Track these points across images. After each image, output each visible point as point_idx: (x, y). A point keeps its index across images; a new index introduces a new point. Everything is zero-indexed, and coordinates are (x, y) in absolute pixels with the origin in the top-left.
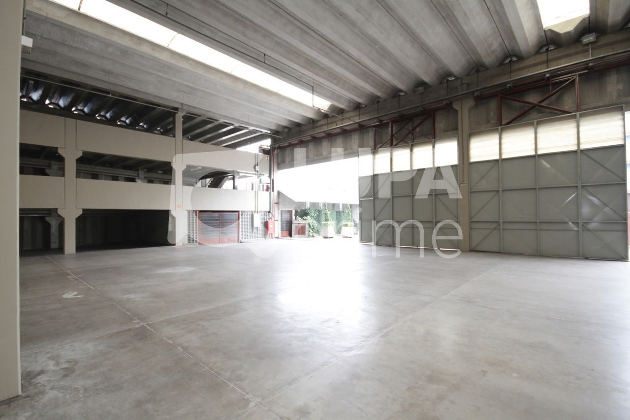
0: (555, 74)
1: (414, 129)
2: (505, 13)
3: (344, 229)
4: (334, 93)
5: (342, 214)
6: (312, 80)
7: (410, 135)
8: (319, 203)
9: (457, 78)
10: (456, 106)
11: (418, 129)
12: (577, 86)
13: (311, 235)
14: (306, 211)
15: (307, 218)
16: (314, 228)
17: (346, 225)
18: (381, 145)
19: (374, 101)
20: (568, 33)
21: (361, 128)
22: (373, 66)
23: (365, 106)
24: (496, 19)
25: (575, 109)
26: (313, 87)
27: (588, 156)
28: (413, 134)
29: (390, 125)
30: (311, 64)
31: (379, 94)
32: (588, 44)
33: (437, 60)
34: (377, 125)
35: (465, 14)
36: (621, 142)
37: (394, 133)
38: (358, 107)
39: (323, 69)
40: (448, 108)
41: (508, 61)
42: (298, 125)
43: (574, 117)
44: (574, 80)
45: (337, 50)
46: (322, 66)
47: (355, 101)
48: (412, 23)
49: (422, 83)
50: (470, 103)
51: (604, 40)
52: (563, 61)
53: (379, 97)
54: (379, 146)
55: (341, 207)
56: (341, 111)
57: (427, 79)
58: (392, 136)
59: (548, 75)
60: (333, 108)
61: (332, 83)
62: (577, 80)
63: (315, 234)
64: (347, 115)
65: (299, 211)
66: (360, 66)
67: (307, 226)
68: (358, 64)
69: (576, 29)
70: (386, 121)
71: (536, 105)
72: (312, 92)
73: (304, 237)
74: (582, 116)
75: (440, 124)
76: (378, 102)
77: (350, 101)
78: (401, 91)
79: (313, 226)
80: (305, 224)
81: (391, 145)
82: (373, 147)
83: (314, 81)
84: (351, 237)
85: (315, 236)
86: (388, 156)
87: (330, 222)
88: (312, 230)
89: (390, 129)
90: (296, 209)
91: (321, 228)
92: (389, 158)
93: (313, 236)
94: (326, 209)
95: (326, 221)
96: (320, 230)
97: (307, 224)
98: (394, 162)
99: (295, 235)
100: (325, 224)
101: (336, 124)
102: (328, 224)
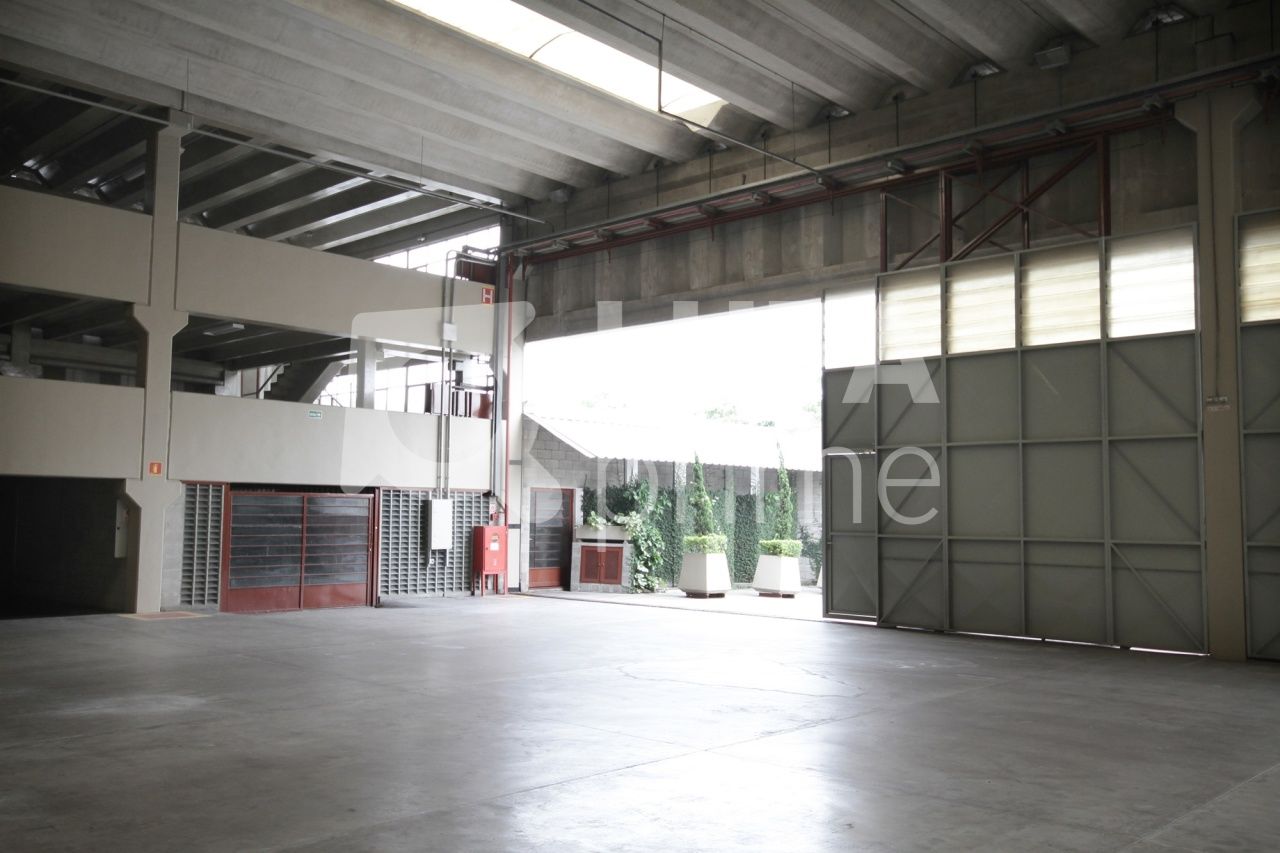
1: (1031, 199)
3: (764, 562)
4: (736, 63)
6: (660, 18)
7: (1018, 220)
8: (673, 465)
9: (1192, 16)
10: (1188, 117)
11: (1045, 201)
13: (643, 583)
14: (626, 494)
15: (627, 519)
16: (652, 559)
17: (774, 551)
18: (906, 255)
19: (885, 94)
21: (836, 193)
23: (852, 114)
26: (660, 42)
28: (1025, 217)
29: (942, 184)
31: (902, 70)
34: (894, 183)
37: (956, 212)
38: (822, 116)
40: (1159, 123)
42: (602, 177)
47: (813, 93)
49: (1059, 35)
53: (900, 82)
54: (899, 259)
55: (756, 480)
56: (761, 131)
58: (950, 222)
60: (729, 118)
61: (730, 28)
63: (656, 582)
64: (784, 145)
67: (628, 550)
70: (926, 169)
72: (656, 58)
73: (615, 592)
75: (1130, 183)
76: (898, 98)
77: (795, 95)
78: (985, 60)
79: (649, 549)
80: (621, 542)
81: (947, 254)
82: (878, 264)
83: (668, 23)
84: (790, 596)
85: (657, 587)
86: (932, 298)
87: (711, 538)
88: (646, 565)
89: (942, 197)
90: (587, 485)
91: (680, 557)
92: (937, 304)
93: (649, 589)
94: (698, 489)
95: (697, 531)
96: (675, 568)
97: (629, 542)
98: (956, 318)
99: (581, 581)
100: (696, 543)
101: (744, 177)
102: (704, 542)
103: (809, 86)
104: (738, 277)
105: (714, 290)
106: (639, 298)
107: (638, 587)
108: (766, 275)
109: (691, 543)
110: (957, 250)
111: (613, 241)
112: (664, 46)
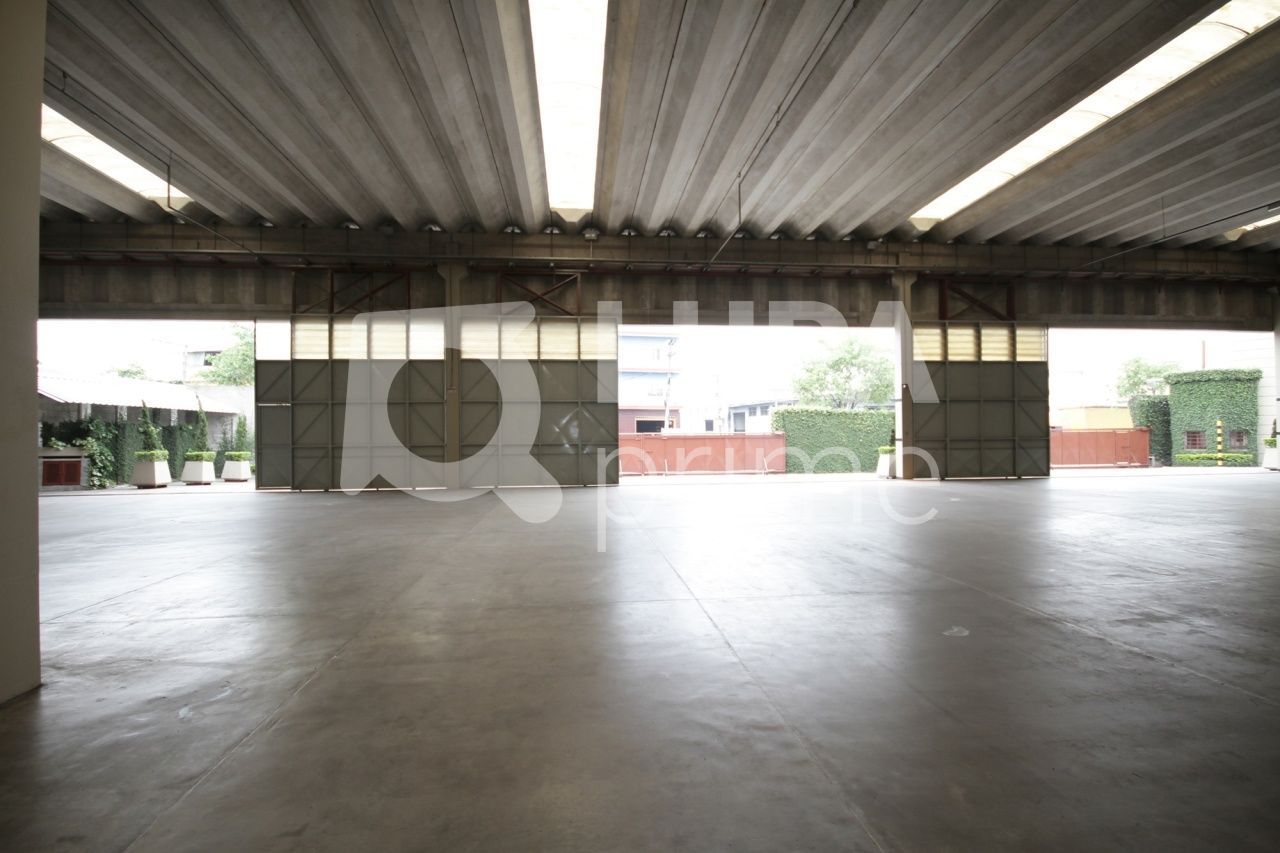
0: (560, 265)
1: (374, 292)
2: (514, 182)
3: (189, 465)
4: (209, 185)
5: (178, 433)
6: (168, 152)
7: (368, 300)
8: (116, 407)
9: (444, 231)
10: (443, 272)
11: (380, 294)
12: (579, 285)
13: (97, 483)
14: (82, 426)
15: (84, 442)
16: (104, 467)
18: (307, 307)
19: (294, 222)
20: (573, 223)
21: (264, 267)
22: (315, 174)
23: (274, 227)
24: (504, 181)
25: (575, 311)
26: (169, 167)
27: (587, 368)
28: (371, 299)
29: (329, 275)
30: (180, 127)
31: (311, 215)
32: (589, 241)
33: (420, 198)
34: (302, 269)
35: (472, 167)
36: (613, 357)
37: (335, 290)
38: (254, 222)
39: (204, 143)
40: (431, 271)
41: (509, 230)
43: (575, 321)
44: (576, 278)
45: (252, 128)
46: (206, 139)
47: (252, 210)
48: (401, 150)
49: (388, 221)
50: (461, 273)
51: (604, 241)
52: (566, 251)
53: (305, 218)
54: (303, 307)
55: (174, 417)
56: (213, 220)
57: (400, 219)
58: (333, 294)
59: (552, 265)
60: (192, 209)
61: (218, 172)
62: (579, 279)
63: (108, 483)
64: (230, 233)
65: (57, 424)
66: (290, 166)
67: (85, 463)
68: (284, 160)
69: (581, 220)
70: (321, 266)
71: (539, 297)
72: (166, 176)
73: (75, 490)
74: (583, 321)
75: (418, 293)
76: (304, 226)
77: (242, 208)
78: (353, 221)
79: (101, 461)
80: (79, 457)
81: (331, 310)
82: (290, 308)
83: (173, 155)
84: (209, 484)
85: (108, 485)
86: (324, 330)
87: (157, 452)
88: (100, 472)
89: (329, 282)
90: (45, 420)
91: (123, 465)
92: (327, 334)
93: (102, 487)
94: (146, 423)
95: (145, 449)
96: (119, 472)
97: (86, 457)
98: (336, 342)
99: (44, 484)
100: (145, 456)
101: (198, 244)
102: (153, 455)
103: (253, 207)
104: (193, 300)
105: (173, 306)
106: (107, 301)
107: (94, 485)
108: (214, 303)
109: (141, 457)
110: (336, 310)
111: (85, 262)
112: (171, 169)
